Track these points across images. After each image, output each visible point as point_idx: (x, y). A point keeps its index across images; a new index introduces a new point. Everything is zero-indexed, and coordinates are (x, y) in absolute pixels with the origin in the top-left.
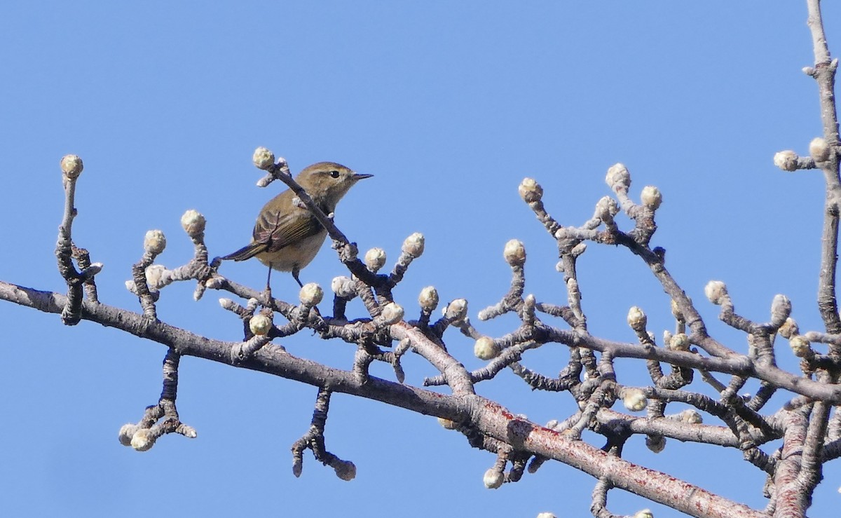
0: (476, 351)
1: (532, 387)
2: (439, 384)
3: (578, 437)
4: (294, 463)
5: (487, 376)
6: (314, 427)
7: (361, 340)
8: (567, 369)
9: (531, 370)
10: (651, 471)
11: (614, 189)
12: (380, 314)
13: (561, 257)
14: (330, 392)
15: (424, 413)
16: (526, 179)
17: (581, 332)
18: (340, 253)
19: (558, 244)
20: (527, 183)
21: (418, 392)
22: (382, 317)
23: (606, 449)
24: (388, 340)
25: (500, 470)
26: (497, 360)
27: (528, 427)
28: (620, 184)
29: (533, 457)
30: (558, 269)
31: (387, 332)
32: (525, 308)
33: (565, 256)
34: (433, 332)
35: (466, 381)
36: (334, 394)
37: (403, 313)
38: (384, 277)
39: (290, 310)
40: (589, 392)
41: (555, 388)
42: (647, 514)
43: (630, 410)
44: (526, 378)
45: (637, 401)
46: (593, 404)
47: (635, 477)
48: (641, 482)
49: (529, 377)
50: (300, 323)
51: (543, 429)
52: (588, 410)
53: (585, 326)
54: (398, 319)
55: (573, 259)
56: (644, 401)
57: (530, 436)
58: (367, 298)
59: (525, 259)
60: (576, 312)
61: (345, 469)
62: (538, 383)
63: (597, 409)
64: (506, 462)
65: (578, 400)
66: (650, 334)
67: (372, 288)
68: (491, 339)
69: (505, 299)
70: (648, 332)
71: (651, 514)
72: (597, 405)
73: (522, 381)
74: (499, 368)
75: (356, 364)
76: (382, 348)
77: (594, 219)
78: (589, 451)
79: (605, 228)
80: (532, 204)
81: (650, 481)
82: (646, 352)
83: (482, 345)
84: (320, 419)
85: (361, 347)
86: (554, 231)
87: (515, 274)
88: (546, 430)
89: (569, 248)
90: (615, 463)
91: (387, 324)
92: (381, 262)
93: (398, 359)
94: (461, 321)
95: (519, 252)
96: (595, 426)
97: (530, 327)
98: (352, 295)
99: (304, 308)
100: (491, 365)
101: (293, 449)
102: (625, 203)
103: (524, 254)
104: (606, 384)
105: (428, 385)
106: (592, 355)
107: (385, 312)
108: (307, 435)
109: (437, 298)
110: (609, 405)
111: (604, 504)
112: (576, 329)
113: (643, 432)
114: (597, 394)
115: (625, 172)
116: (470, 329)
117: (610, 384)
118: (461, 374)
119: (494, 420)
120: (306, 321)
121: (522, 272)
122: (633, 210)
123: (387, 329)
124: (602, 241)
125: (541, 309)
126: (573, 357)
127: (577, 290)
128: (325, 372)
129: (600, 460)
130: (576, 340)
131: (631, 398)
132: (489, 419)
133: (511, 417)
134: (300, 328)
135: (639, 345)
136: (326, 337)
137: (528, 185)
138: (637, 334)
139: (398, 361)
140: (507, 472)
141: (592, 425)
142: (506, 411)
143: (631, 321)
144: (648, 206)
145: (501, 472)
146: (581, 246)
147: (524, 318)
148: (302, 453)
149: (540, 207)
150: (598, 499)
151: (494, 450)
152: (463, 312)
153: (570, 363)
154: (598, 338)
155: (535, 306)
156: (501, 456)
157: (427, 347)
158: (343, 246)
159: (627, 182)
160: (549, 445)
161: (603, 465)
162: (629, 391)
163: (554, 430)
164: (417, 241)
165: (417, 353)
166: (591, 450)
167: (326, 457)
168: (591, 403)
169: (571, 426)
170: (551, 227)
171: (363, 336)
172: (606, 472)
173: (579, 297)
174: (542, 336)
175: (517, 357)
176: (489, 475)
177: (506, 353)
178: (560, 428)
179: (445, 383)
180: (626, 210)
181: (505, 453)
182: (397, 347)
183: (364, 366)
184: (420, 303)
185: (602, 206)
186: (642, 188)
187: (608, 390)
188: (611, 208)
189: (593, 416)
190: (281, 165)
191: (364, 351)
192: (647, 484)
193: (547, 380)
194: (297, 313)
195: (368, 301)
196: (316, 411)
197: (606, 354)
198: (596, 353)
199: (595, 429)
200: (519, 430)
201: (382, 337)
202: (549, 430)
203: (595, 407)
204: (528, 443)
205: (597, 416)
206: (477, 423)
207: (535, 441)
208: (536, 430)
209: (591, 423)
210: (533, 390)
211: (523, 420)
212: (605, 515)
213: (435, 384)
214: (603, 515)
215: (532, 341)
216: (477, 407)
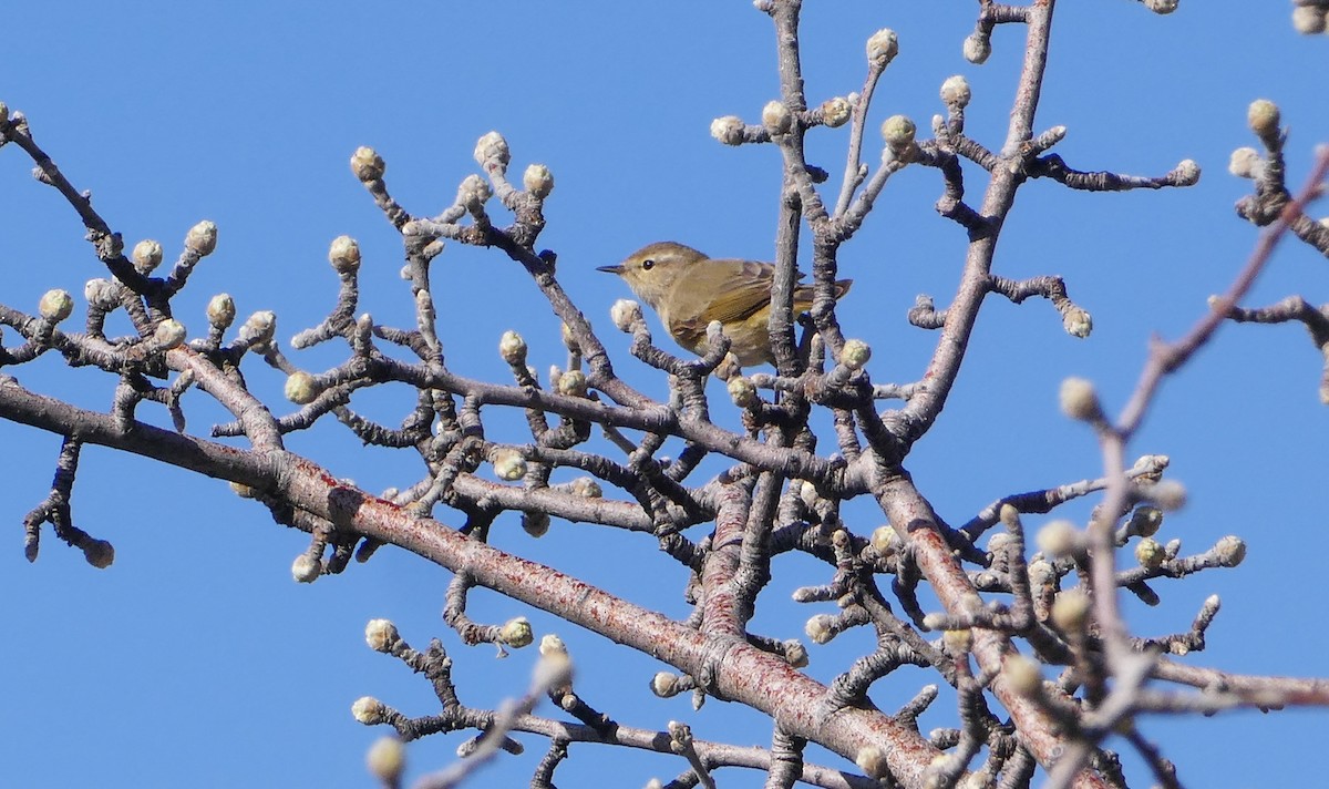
0: (287, 392)
1: (364, 441)
2: (234, 435)
3: (427, 514)
4: (27, 543)
5: (301, 425)
6: (56, 491)
7: (124, 370)
8: (413, 418)
9: (362, 418)
10: (529, 563)
11: (486, 169)
12: (152, 334)
13: (409, 259)
14: (78, 443)
15: (212, 475)
16: (361, 149)
17: (435, 368)
18: (98, 247)
19: (404, 242)
20: (363, 153)
21: (203, 446)
22: (155, 339)
23: (466, 530)
24: (162, 370)
25: (315, 556)
26: (319, 401)
27: (357, 499)
28: (494, 160)
29: (363, 539)
30: (403, 276)
31: (162, 359)
32: (358, 332)
33: (414, 258)
34: (222, 357)
35: (271, 431)
36: (85, 446)
37: (184, 334)
38: (159, 282)
39: (26, 323)
40: (444, 451)
41: (395, 443)
42: (522, 624)
43: (503, 479)
44: (355, 428)
45: (512, 466)
46: (449, 467)
47: (506, 571)
48: (514, 578)
49: (359, 427)
50: (40, 345)
51: (379, 501)
52: (442, 476)
53: (441, 359)
54: (179, 341)
55: (425, 262)
56: (523, 466)
57: (361, 511)
58: (134, 310)
59: (358, 265)
60: (427, 338)
61: (99, 552)
62: (371, 436)
63: (455, 474)
64: (325, 545)
65: (427, 461)
66: (531, 370)
67: (142, 296)
68: (309, 376)
69: (330, 320)
70: (528, 368)
71: (527, 624)
72: (455, 469)
73: (349, 432)
74: (317, 413)
75: (117, 404)
76: (155, 382)
77: (456, 208)
78: (442, 533)
79: (471, 222)
80: (369, 184)
81: (526, 576)
82: (527, 397)
83: (295, 384)
84: (64, 480)
85: (124, 379)
86: (401, 222)
87: (345, 284)
88: (383, 502)
89: (420, 247)
90: (478, 550)
91: (161, 348)
92: (155, 260)
93: (177, 398)
94: (264, 342)
95: (351, 253)
96: (450, 498)
97: (364, 359)
98: (113, 304)
99: (45, 324)
100: (306, 410)
101: (27, 522)
102: (501, 187)
103: (357, 256)
104: (469, 441)
105: (218, 435)
106: (449, 399)
107: (159, 332)
108: (46, 503)
109: (233, 311)
110: (471, 469)
111: (462, 608)
112: (429, 364)
113: (518, 508)
114: (455, 454)
115: (502, 143)
116: (278, 358)
117: (475, 443)
118: (264, 421)
119: (309, 487)
120: (50, 340)
121: (355, 281)
122: (512, 198)
123: (161, 356)
124: (467, 241)
125: (380, 334)
126: (421, 401)
127: (430, 306)
128: (73, 415)
129: (458, 547)
130: (428, 378)
131: (506, 462)
132: (303, 486)
133: (334, 484)
134: (40, 353)
135: (516, 388)
136: (75, 364)
137: (363, 157)
138: (512, 369)
139: (176, 402)
140: (325, 561)
141: (446, 496)
142: (327, 475)
143: (504, 351)
144: (533, 193)
145: (318, 560)
146: (437, 244)
147: (356, 346)
148: (38, 528)
149: (380, 188)
150: (454, 601)
151: (308, 529)
152: (267, 333)
153: (418, 409)
154: (459, 377)
155: (372, 330)
156: (317, 537)
157: (219, 382)
158: (103, 238)
159: (504, 158)
160: (386, 524)
161: (461, 554)
162: (501, 453)
163: (394, 503)
164: (206, 233)
165: (204, 389)
166: (446, 532)
167: (72, 535)
168: (447, 466)
169: (417, 498)
170: (395, 217)
171: (127, 365)
172: (466, 564)
173: (431, 316)
174: (382, 372)
175: (344, 399)
176: (299, 563)
177: (328, 394)
178: (402, 500)
179: (242, 432)
180: (503, 197)
181: (324, 533)
182: (176, 381)
183: (128, 407)
184: (209, 317)
185: (466, 191)
186: (526, 168)
187: (471, 450)
188: (480, 192)
189: (448, 484)
190: (18, 122)
191: (129, 387)
192: (523, 582)
193: (384, 431)
194: (37, 327)
195: (135, 314)
196: (60, 470)
197: (470, 399)
198: (453, 395)
199: (451, 503)
200: (344, 502)
201: (154, 366)
202: (387, 503)
203: (451, 471)
204: (357, 520)
205: (454, 484)
206: (286, 491)
207: (366, 517)
208: (369, 502)
209: (446, 494)
210: (365, 445)
211: (350, 488)
212: (462, 624)
213: (228, 434)
214: (460, 623)
215: (366, 379)
216: (286, 468)
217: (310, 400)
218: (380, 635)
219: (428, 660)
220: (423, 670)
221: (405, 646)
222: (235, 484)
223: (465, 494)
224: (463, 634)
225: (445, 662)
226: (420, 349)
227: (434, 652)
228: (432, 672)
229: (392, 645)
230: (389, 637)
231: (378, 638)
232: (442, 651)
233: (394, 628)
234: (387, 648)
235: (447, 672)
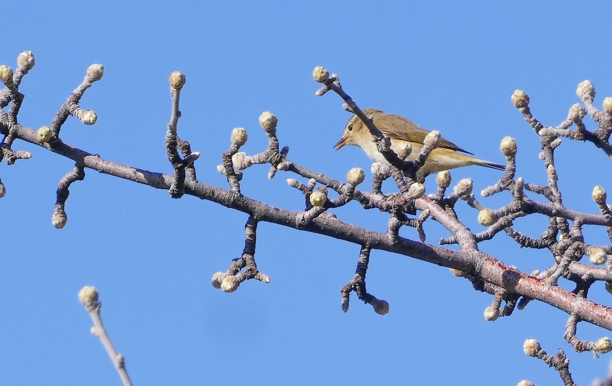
0: (479, 219)
1: (521, 245)
2: (452, 243)
3: (555, 283)
4: (343, 302)
5: (487, 238)
6: (358, 275)
7: (393, 210)
8: (547, 232)
9: (520, 233)
10: (610, 308)
11: (583, 99)
12: (407, 191)
13: (543, 148)
14: (369, 249)
15: (441, 265)
16: (517, 91)
17: (558, 206)
18: (378, 145)
19: (541, 139)
20: (518, 93)
21: (435, 249)
22: (409, 193)
23: (576, 292)
24: (413, 211)
25: (496, 307)
26: (495, 225)
27: (517, 276)
28: (587, 95)
29: (521, 297)
30: (540, 158)
31: (413, 204)
32: (516, 187)
33: (546, 148)
34: (445, 203)
35: (471, 241)
36: (373, 250)
37: (424, 190)
38: (410, 163)
39: (340, 187)
40: (563, 250)
41: (538, 246)
42: (606, 340)
43: (594, 264)
44: (516, 239)
45: (599, 257)
46: (566, 258)
47: (597, 313)
48: (601, 317)
49: (518, 238)
50: (348, 197)
51: (529, 277)
52: (562, 263)
53: (561, 201)
54: (421, 194)
55: (552, 150)
56: (605, 257)
57: (520, 282)
58: (397, 178)
59: (516, 152)
60: (554, 190)
61: (381, 307)
62: (525, 243)
63: (570, 262)
64: (501, 301)
65: (555, 256)
66: (609, 206)
67: (402, 171)
68: (491, 211)
69: (502, 181)
70: (607, 205)
71: (609, 341)
72: (569, 259)
73: (513, 241)
74: (496, 231)
75: (389, 228)
76: (409, 216)
77: (568, 121)
78: (563, 293)
79: (575, 128)
80: (521, 109)
81: (608, 316)
82: (606, 220)
83: (483, 215)
84: (362, 269)
85: (393, 215)
86: (538, 129)
87: (509, 162)
88: (531, 277)
89: (549, 142)
90: (582, 302)
91: (412, 198)
92: (408, 152)
93: (421, 224)
94: (467, 195)
95: (512, 146)
96: (567, 275)
97: (520, 201)
98: (387, 176)
99: (351, 186)
100: (490, 229)
101: (342, 291)
102: (591, 109)
103: (515, 147)
104: (576, 243)
105: (443, 244)
106: (565, 222)
107: (411, 189)
108: (352, 281)
109: (450, 178)
110: (578, 259)
111: (575, 333)
112: (554, 204)
113: (603, 280)
114: (569, 251)
115: (591, 86)
116: (475, 202)
117: (579, 245)
118: (468, 236)
119: (492, 270)
120: (353, 195)
121: (514, 160)
122: (597, 115)
123: (412, 202)
124: (573, 138)
125: (528, 188)
126: (551, 224)
127: (554, 173)
128: (366, 234)
129: (572, 301)
130: (554, 211)
131: (595, 255)
132: (489, 269)
133: (505, 268)
134: (348, 201)
135: (601, 215)
136: (367, 208)
137: (518, 95)
138: (599, 206)
139: (421, 226)
140: (502, 309)
141: (565, 274)
142: (502, 263)
143: (595, 197)
144: (608, 112)
145: (498, 309)
146: (558, 141)
147: (515, 195)
148: (349, 294)
149: (527, 111)
150: (570, 329)
151: (492, 292)
152: (469, 189)
153: (549, 228)
154: (570, 210)
155: (524, 186)
156: (497, 297)
157: (443, 216)
158: (380, 140)
159: (593, 94)
160: (533, 289)
161: (573, 304)
162: (593, 250)
163: (537, 278)
164: (435, 137)
165: (435, 220)
166: (565, 293)
167: (367, 298)
168: (565, 258)
169: (549, 275)
170: (535, 126)
171: (394, 207)
172: (576, 309)
173: (556, 178)
174: (529, 209)
175: (510, 223)
176: (488, 311)
177: (501, 221)
178: (542, 276)
179: (456, 242)
180: (592, 115)
181: (500, 295)
182: (420, 215)
183: (396, 230)
184: (437, 182)
185: (573, 112)
186: (604, 99)
187: (577, 249)
188: (580, 112)
189: (566, 267)
190: (334, 79)
191: (395, 219)
192: (606, 319)
193: (532, 240)
194: (345, 189)
195: (398, 181)
196: (360, 263)
197: (576, 222)
198: (568, 220)
199: (568, 277)
200: (511, 278)
201: (409, 208)
202: (534, 278)
203: (568, 261)
204: (517, 287)
205: (569, 267)
206: (480, 272)
207: (523, 286)
208: (524, 278)
209: (565, 272)
210: (521, 247)
211: (513, 270)
212: (575, 341)
213: (448, 243)
214: (573, 341)
215: (521, 212)
216: (479, 260)
217: (491, 224)
218: (531, 347)
219: (557, 360)
220: (554, 366)
221: (544, 353)
222: (453, 269)
223: (575, 272)
224: (575, 346)
225: (566, 361)
226: (549, 196)
227: (560, 356)
228: (559, 367)
229: (537, 353)
230: (536, 349)
231: (530, 349)
232: (564, 355)
233: (539, 343)
234: (535, 355)
235: (567, 367)
